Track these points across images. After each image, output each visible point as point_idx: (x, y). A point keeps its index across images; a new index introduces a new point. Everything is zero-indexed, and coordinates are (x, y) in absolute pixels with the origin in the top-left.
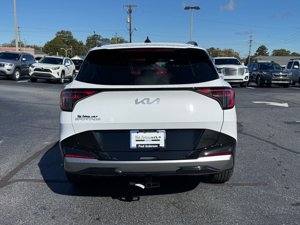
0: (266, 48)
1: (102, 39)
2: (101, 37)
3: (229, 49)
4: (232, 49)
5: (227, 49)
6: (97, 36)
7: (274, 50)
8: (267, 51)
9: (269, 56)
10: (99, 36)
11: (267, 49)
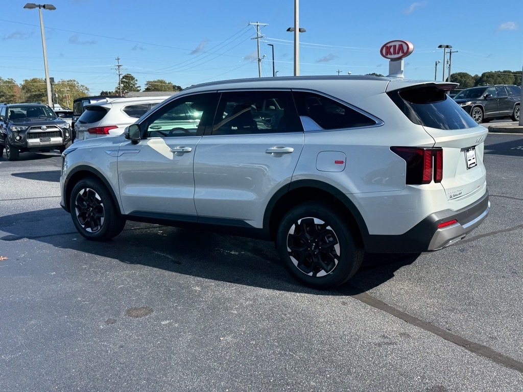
0: (134, 79)
7: (148, 83)
8: (136, 84)
9: (141, 91)
11: (137, 80)
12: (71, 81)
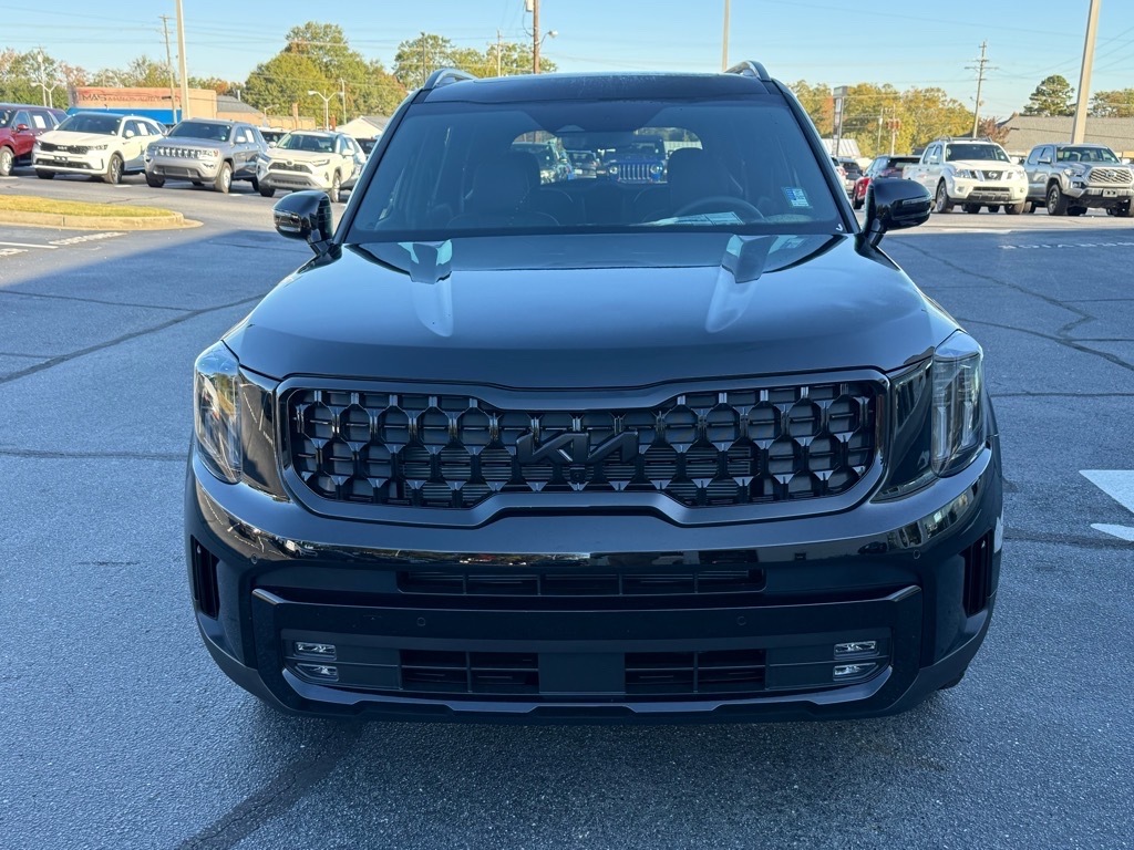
0: (1067, 85)
1: (454, 53)
2: (448, 45)
3: (927, 91)
4: (940, 87)
5: (921, 87)
6: (435, 38)
7: (1099, 94)
8: (1070, 97)
10: (440, 42)
11: (1072, 90)
12: (932, 90)
